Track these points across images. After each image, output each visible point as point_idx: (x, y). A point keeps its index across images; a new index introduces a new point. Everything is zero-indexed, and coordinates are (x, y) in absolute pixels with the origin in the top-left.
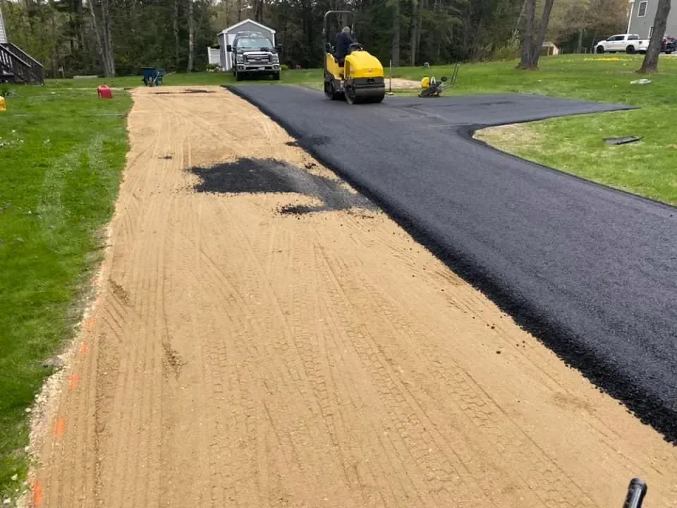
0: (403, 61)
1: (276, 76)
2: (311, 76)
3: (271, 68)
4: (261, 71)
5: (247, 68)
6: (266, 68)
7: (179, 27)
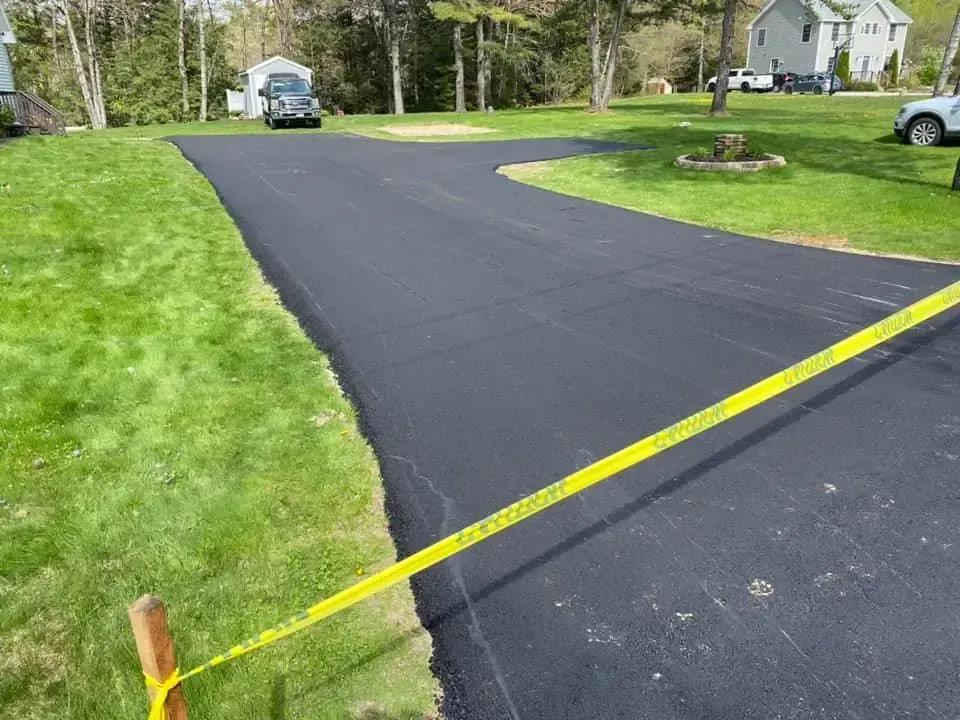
0: (470, 105)
1: (316, 123)
2: (357, 123)
3: (310, 114)
4: (298, 119)
5: (284, 115)
6: (305, 114)
7: (186, 62)
